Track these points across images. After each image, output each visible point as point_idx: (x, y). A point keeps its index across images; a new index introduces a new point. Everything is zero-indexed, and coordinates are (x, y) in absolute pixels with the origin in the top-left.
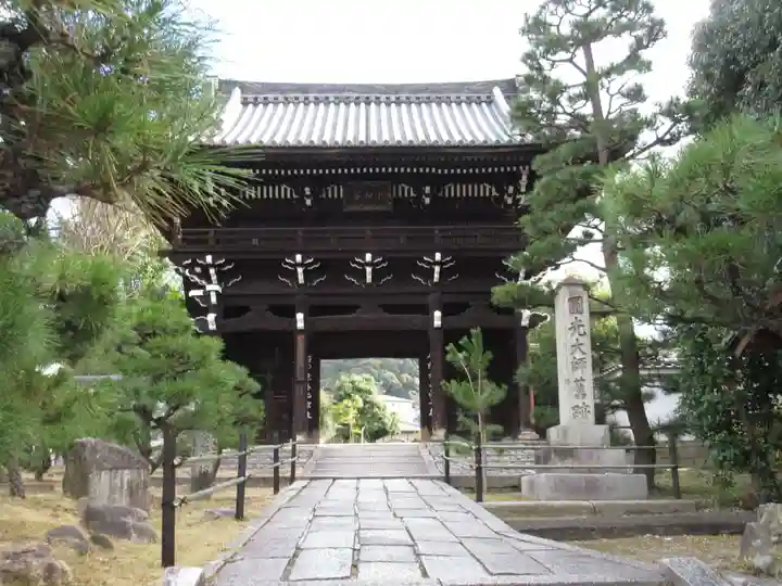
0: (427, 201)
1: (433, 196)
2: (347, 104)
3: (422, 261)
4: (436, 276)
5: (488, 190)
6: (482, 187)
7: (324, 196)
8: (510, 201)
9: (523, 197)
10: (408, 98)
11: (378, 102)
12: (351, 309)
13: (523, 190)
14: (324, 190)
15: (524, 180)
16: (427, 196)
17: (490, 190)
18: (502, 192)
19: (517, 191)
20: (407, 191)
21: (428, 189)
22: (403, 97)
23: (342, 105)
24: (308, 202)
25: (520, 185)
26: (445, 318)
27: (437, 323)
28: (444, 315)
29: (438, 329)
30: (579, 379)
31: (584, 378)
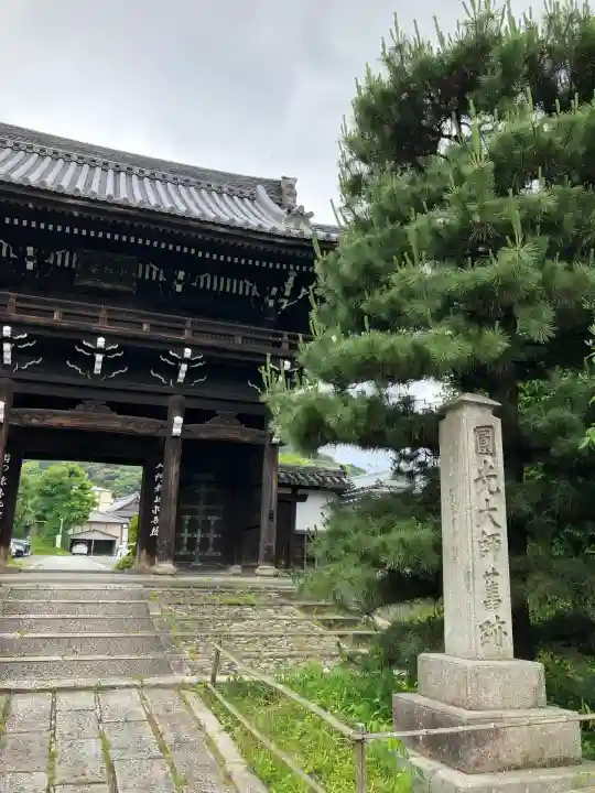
0: (179, 288)
1: (186, 283)
2: (92, 168)
3: (167, 355)
4: (182, 375)
5: (247, 288)
6: (241, 283)
7: (51, 262)
8: (271, 303)
9: (286, 301)
10: (164, 176)
11: (129, 172)
12: (70, 404)
13: (287, 293)
14: (52, 254)
15: (289, 284)
16: (180, 282)
17: (251, 288)
18: (264, 292)
19: (281, 294)
20: (154, 273)
21: (181, 275)
22: (159, 174)
23: (86, 167)
24: (30, 265)
25: (284, 288)
26: (186, 426)
27: (177, 430)
28: (185, 422)
29: (176, 437)
30: (490, 571)
31: (497, 570)
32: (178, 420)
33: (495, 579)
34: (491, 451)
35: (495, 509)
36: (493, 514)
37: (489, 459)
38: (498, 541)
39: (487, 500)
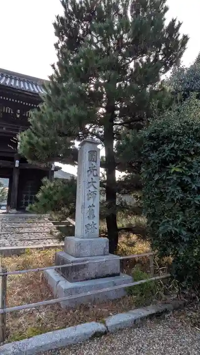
0: (18, 116)
1: (21, 114)
3: (13, 139)
16: (18, 114)
21: (19, 111)
26: (21, 164)
27: (17, 165)
28: (20, 162)
29: (17, 168)
30: (91, 205)
31: (94, 204)
32: (17, 162)
33: (93, 208)
34: (95, 160)
35: (95, 182)
36: (94, 184)
37: (94, 163)
38: (95, 194)
39: (92, 179)
